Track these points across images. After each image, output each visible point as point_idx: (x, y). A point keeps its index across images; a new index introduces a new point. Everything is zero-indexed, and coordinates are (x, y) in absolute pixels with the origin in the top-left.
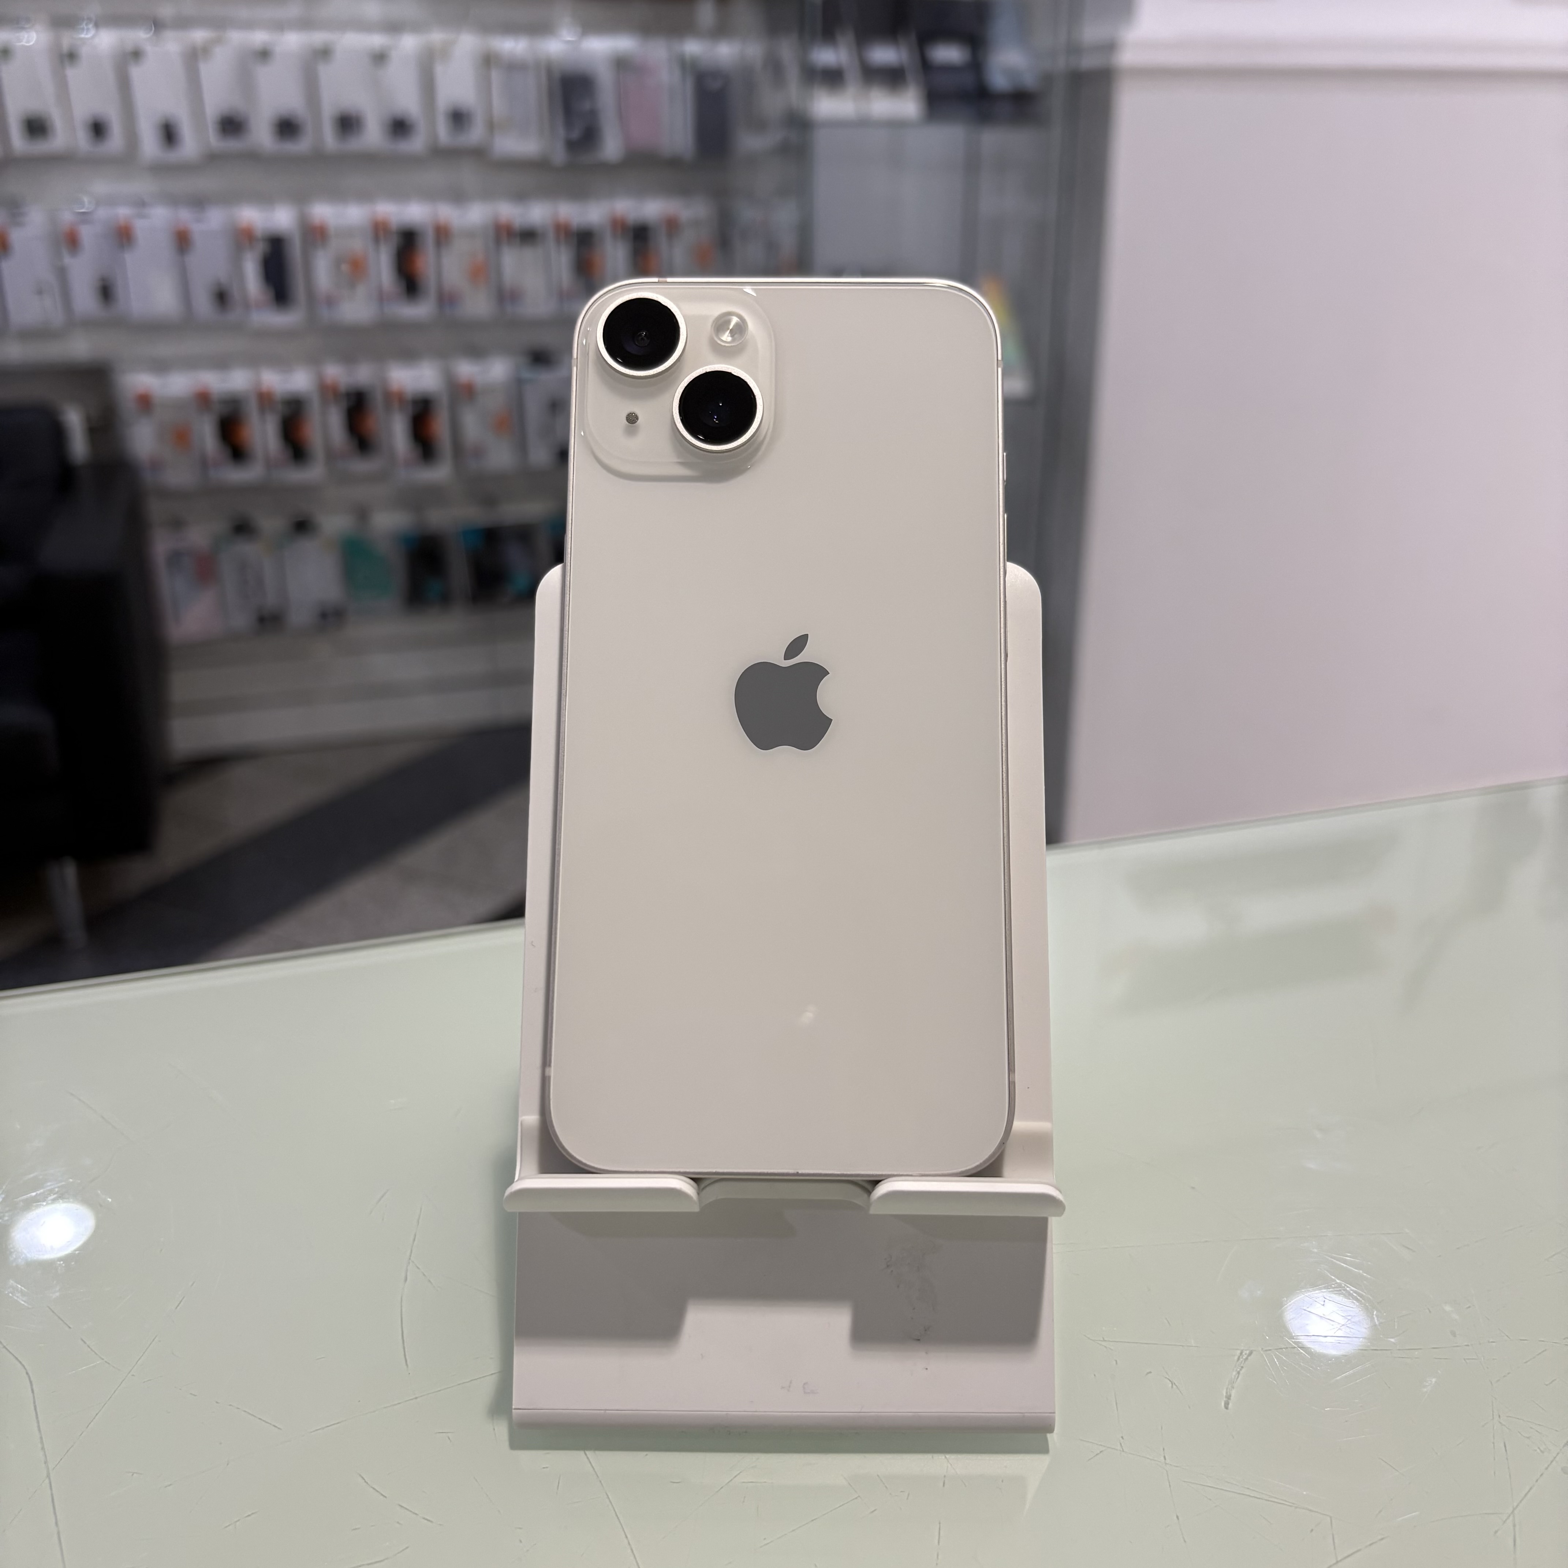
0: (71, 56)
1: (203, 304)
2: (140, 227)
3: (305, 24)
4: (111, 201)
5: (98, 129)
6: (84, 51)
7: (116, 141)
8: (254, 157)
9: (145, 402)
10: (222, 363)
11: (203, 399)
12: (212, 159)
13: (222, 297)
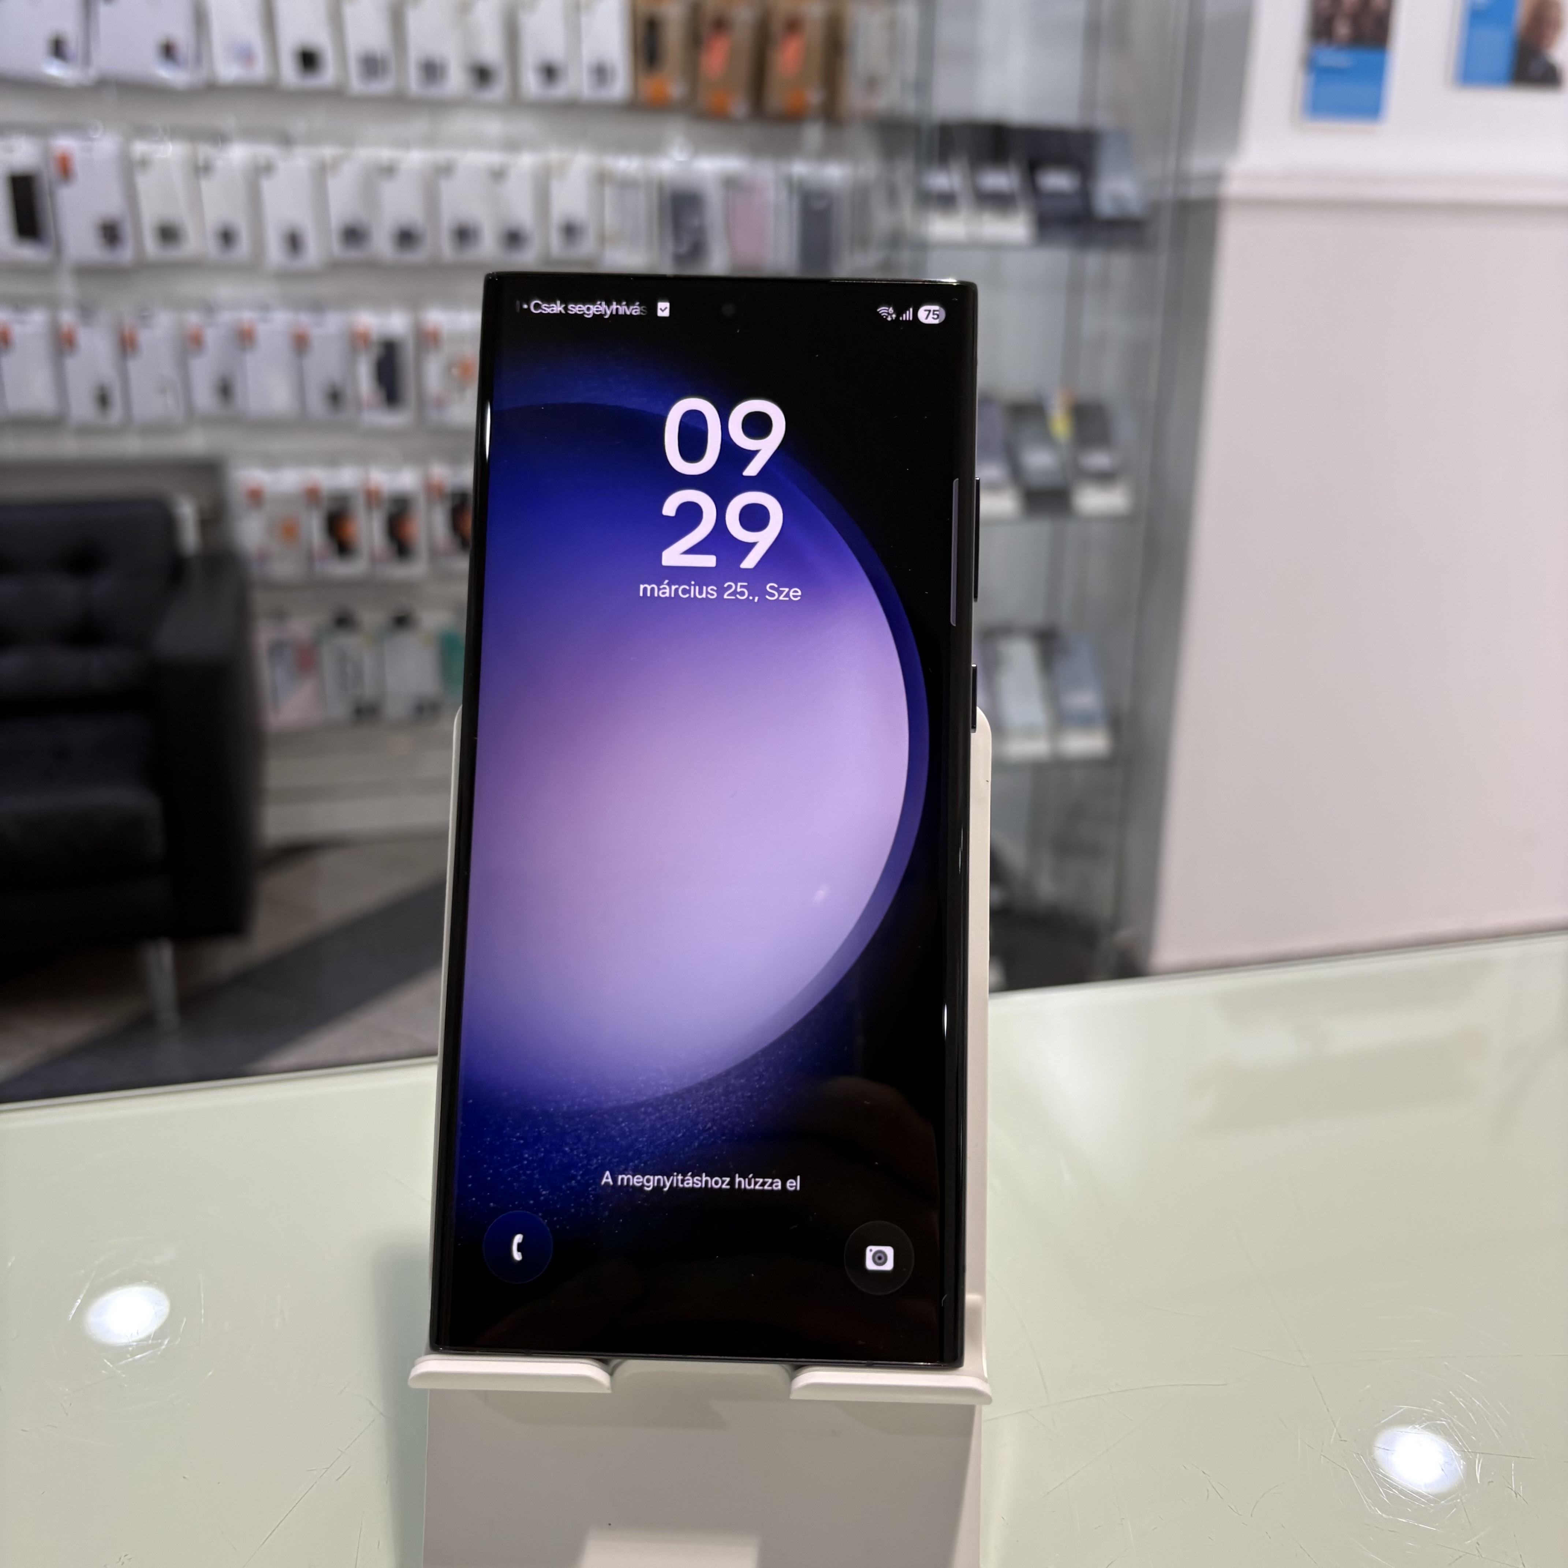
0: (206, 169)
1: (317, 404)
2: (262, 330)
3: (429, 141)
4: (237, 305)
5: (227, 237)
6: (219, 164)
7: (243, 248)
8: (374, 266)
9: (256, 497)
10: (333, 461)
11: (312, 495)
12: (334, 267)
13: (335, 397)
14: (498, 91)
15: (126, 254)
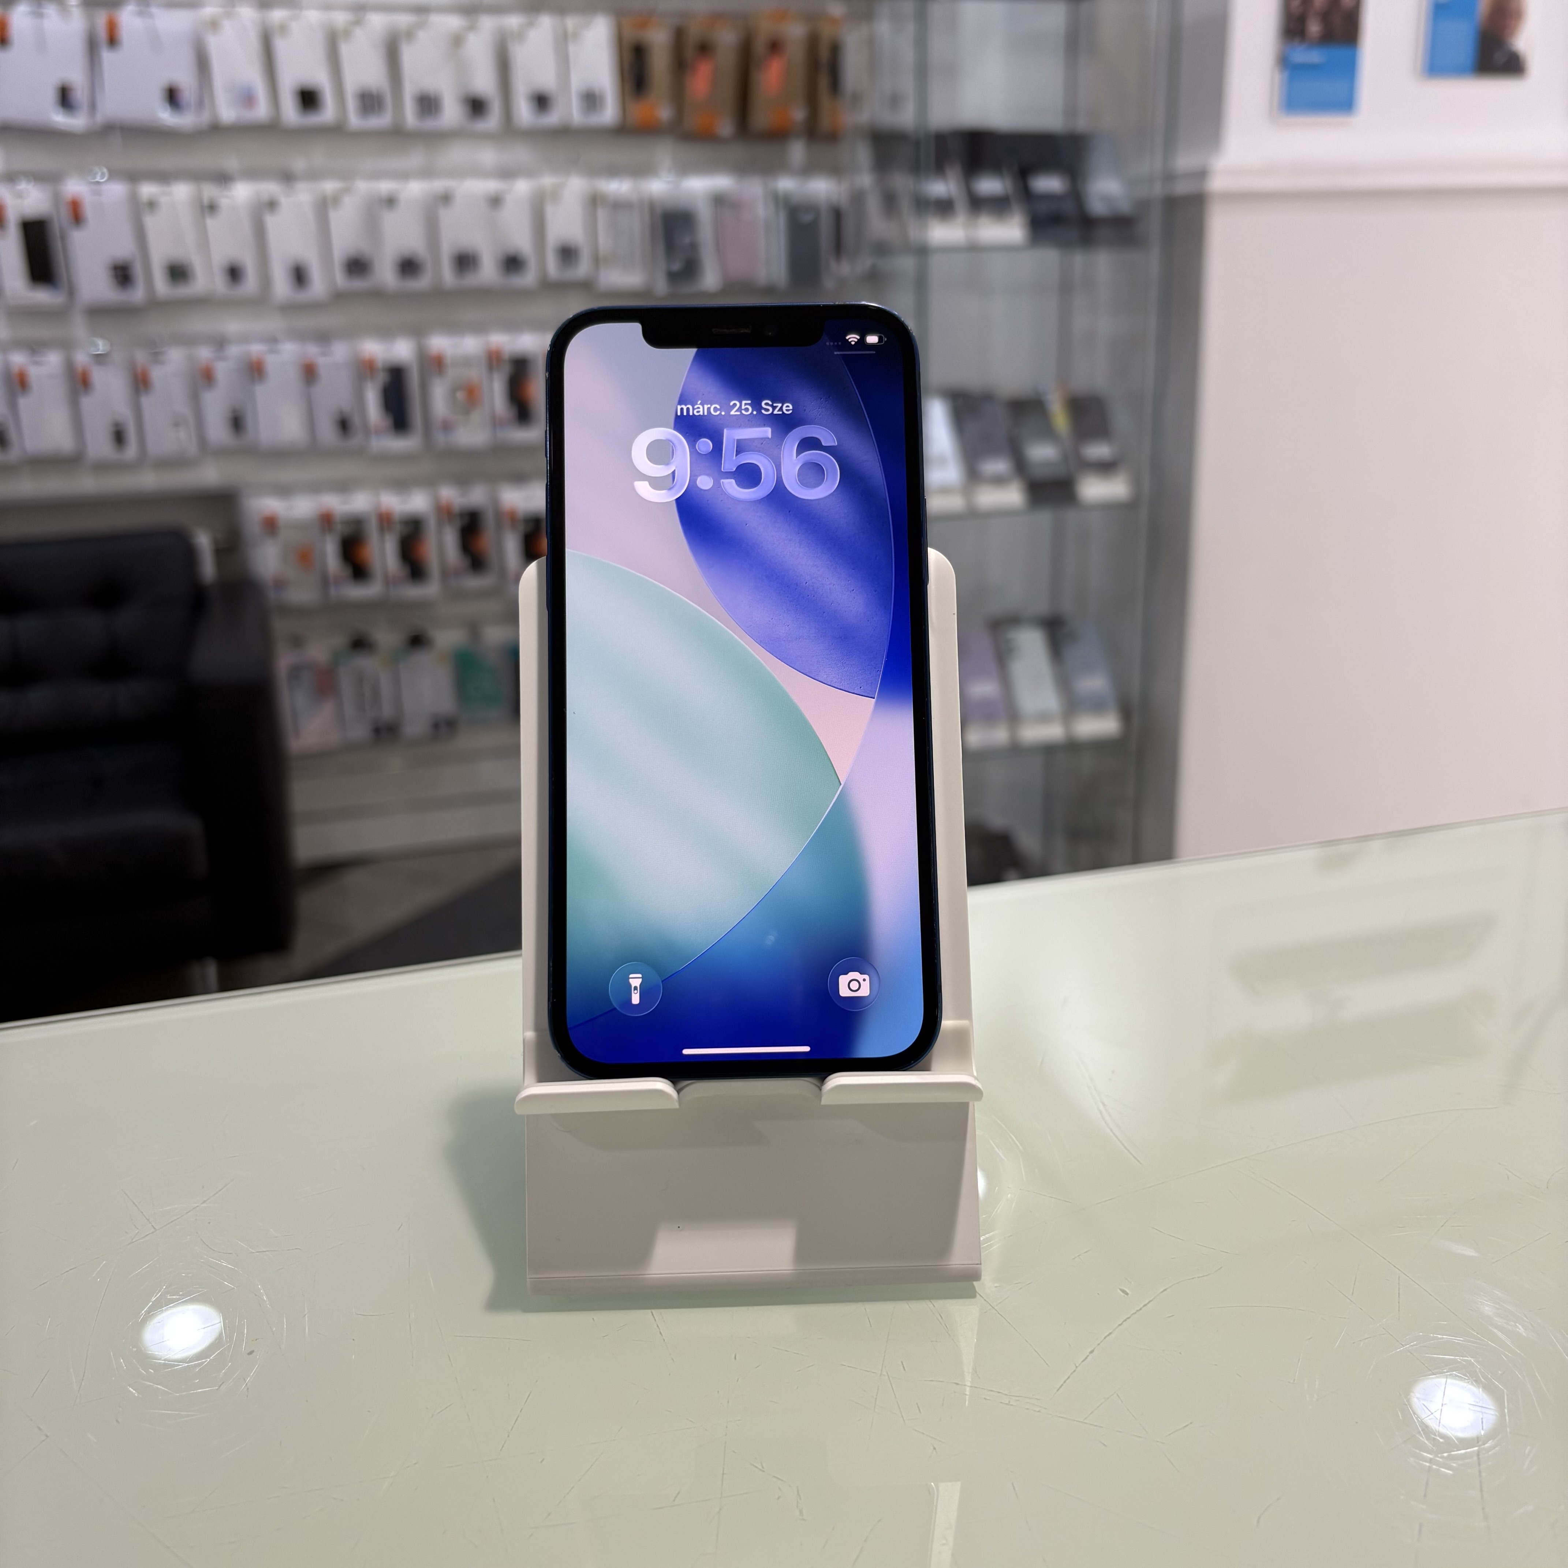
0: (212, 208)
1: (328, 433)
2: (271, 362)
3: (427, 173)
4: (246, 339)
5: (234, 273)
6: (224, 202)
7: (251, 283)
8: (378, 295)
9: (271, 525)
10: (343, 487)
11: (326, 520)
12: (339, 298)
13: (344, 425)
14: (492, 121)
15: (138, 294)
